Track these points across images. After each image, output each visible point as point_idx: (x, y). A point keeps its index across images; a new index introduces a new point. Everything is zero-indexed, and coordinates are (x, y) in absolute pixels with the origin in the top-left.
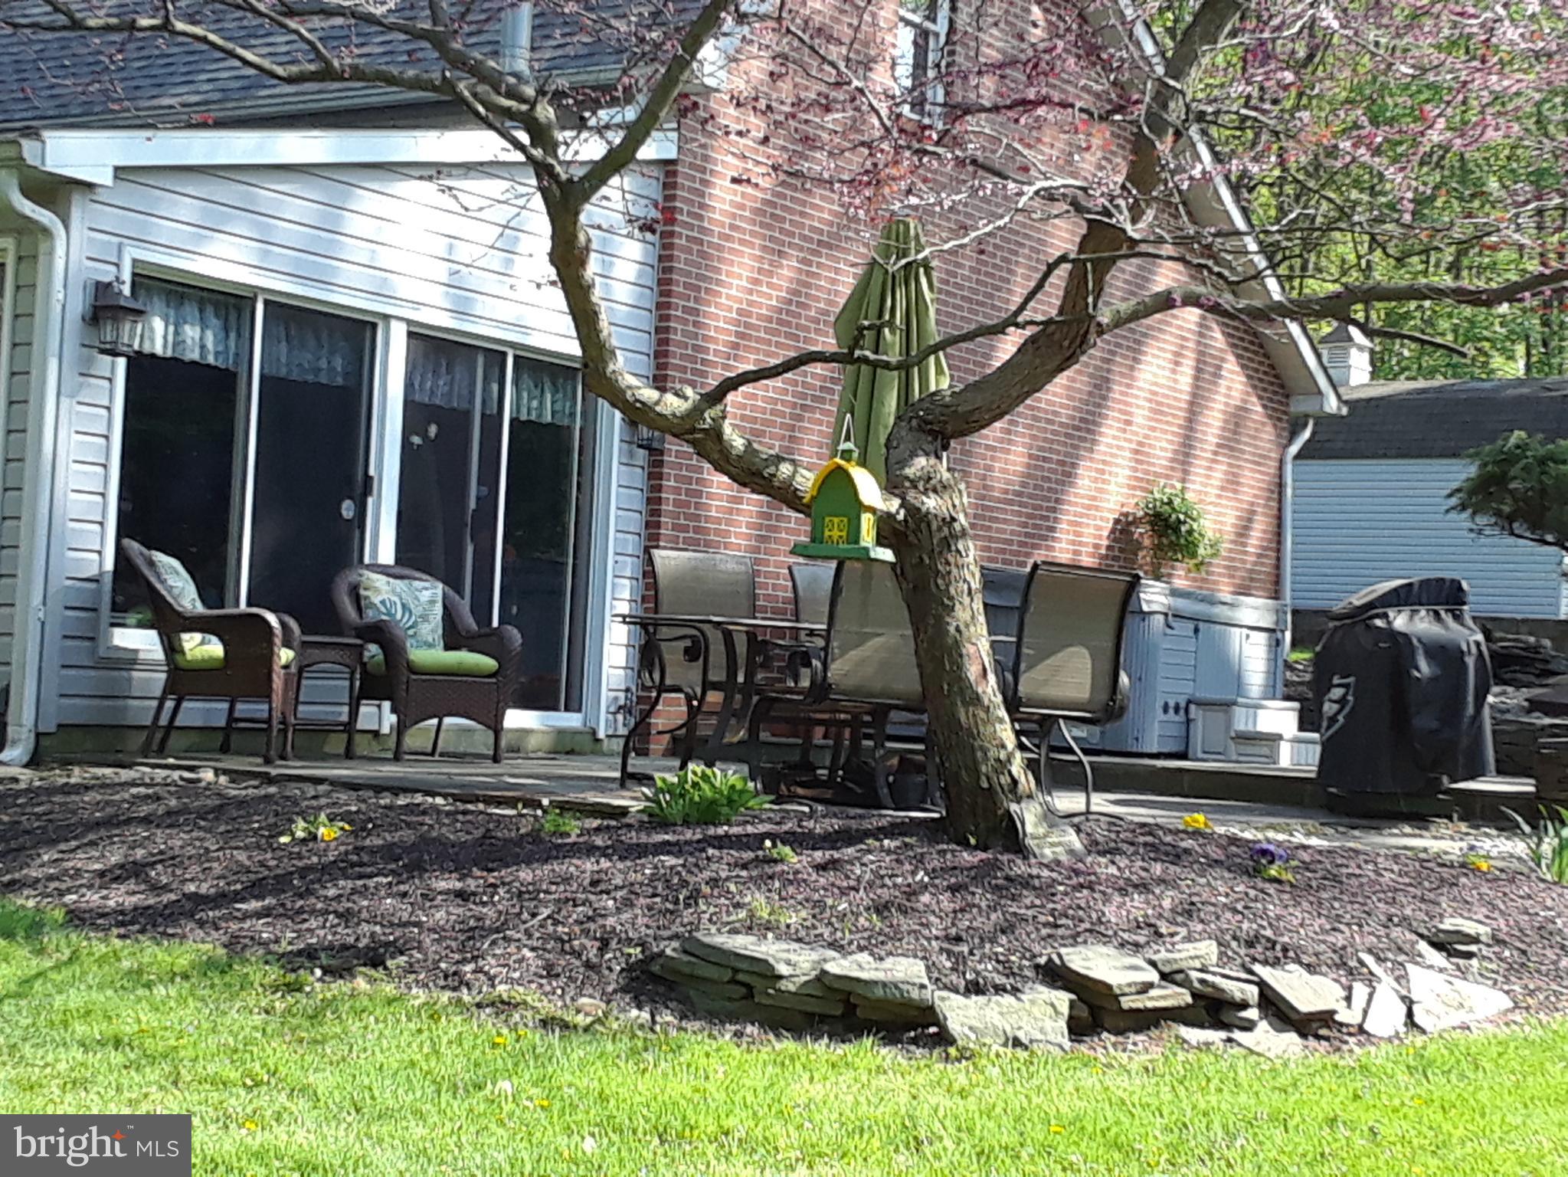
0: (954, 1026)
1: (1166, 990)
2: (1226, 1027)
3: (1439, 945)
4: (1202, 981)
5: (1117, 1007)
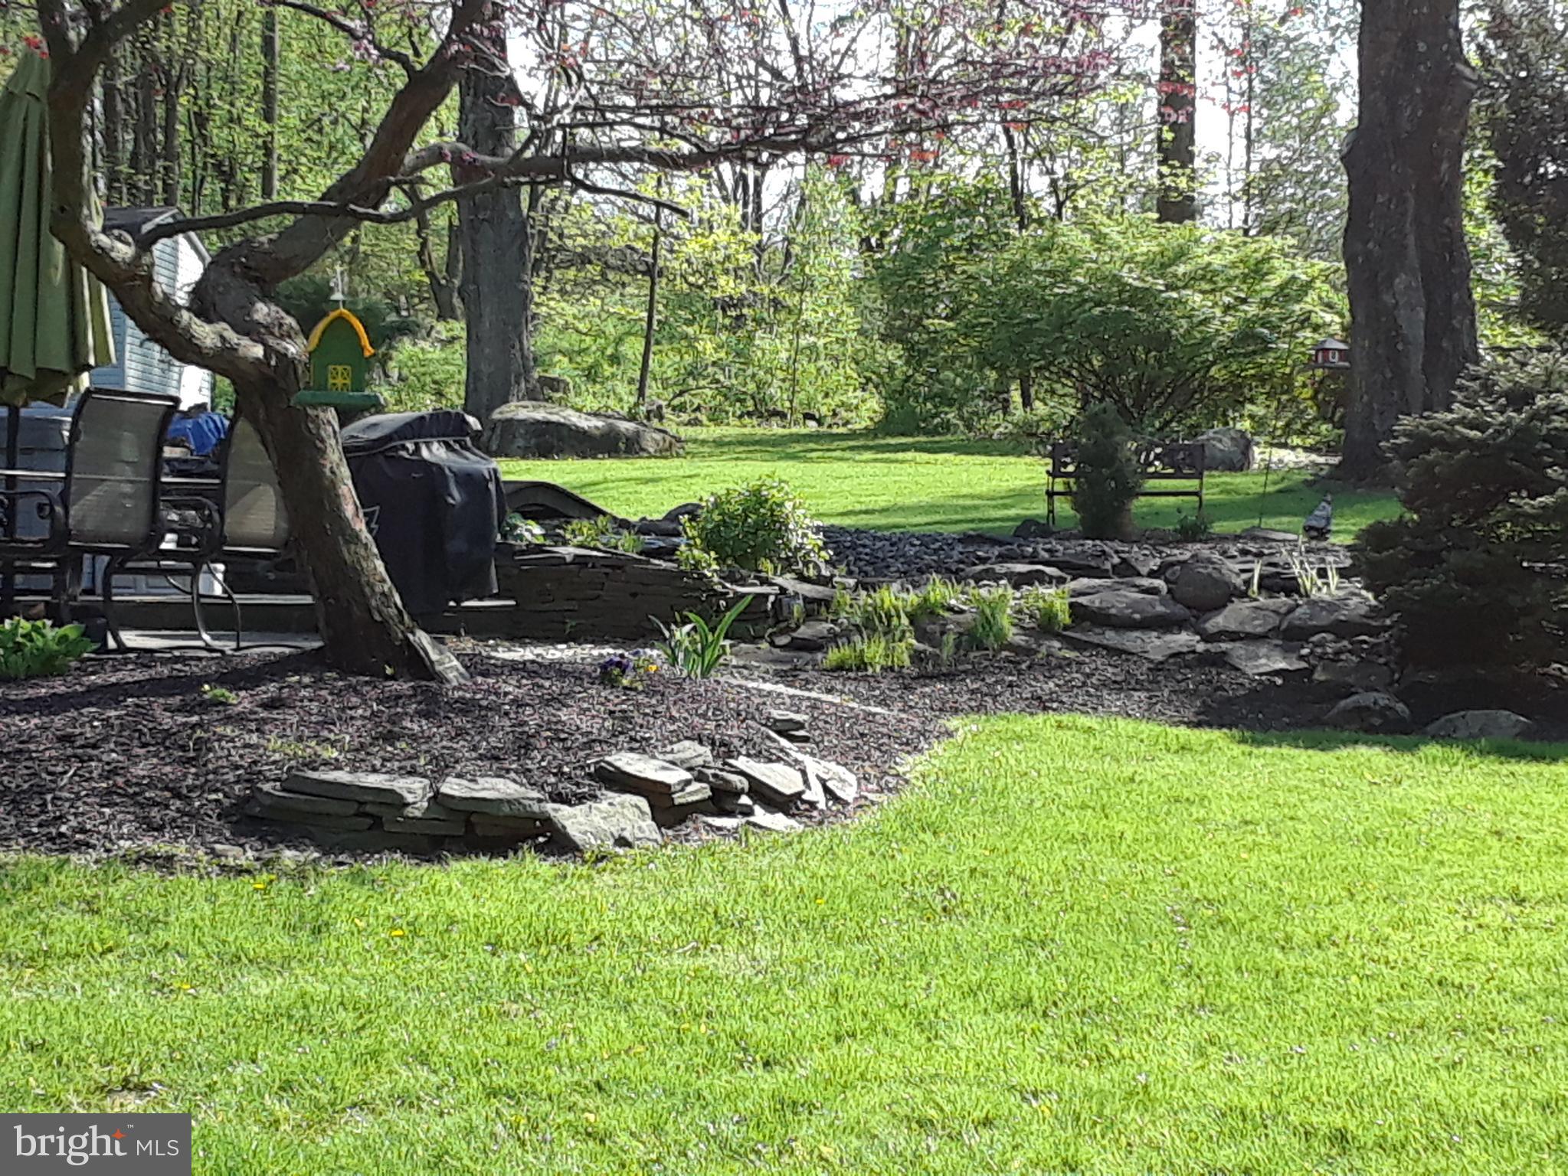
0: (573, 831)
1: (695, 786)
2: (730, 814)
3: (780, 733)
4: (715, 776)
5: (669, 804)
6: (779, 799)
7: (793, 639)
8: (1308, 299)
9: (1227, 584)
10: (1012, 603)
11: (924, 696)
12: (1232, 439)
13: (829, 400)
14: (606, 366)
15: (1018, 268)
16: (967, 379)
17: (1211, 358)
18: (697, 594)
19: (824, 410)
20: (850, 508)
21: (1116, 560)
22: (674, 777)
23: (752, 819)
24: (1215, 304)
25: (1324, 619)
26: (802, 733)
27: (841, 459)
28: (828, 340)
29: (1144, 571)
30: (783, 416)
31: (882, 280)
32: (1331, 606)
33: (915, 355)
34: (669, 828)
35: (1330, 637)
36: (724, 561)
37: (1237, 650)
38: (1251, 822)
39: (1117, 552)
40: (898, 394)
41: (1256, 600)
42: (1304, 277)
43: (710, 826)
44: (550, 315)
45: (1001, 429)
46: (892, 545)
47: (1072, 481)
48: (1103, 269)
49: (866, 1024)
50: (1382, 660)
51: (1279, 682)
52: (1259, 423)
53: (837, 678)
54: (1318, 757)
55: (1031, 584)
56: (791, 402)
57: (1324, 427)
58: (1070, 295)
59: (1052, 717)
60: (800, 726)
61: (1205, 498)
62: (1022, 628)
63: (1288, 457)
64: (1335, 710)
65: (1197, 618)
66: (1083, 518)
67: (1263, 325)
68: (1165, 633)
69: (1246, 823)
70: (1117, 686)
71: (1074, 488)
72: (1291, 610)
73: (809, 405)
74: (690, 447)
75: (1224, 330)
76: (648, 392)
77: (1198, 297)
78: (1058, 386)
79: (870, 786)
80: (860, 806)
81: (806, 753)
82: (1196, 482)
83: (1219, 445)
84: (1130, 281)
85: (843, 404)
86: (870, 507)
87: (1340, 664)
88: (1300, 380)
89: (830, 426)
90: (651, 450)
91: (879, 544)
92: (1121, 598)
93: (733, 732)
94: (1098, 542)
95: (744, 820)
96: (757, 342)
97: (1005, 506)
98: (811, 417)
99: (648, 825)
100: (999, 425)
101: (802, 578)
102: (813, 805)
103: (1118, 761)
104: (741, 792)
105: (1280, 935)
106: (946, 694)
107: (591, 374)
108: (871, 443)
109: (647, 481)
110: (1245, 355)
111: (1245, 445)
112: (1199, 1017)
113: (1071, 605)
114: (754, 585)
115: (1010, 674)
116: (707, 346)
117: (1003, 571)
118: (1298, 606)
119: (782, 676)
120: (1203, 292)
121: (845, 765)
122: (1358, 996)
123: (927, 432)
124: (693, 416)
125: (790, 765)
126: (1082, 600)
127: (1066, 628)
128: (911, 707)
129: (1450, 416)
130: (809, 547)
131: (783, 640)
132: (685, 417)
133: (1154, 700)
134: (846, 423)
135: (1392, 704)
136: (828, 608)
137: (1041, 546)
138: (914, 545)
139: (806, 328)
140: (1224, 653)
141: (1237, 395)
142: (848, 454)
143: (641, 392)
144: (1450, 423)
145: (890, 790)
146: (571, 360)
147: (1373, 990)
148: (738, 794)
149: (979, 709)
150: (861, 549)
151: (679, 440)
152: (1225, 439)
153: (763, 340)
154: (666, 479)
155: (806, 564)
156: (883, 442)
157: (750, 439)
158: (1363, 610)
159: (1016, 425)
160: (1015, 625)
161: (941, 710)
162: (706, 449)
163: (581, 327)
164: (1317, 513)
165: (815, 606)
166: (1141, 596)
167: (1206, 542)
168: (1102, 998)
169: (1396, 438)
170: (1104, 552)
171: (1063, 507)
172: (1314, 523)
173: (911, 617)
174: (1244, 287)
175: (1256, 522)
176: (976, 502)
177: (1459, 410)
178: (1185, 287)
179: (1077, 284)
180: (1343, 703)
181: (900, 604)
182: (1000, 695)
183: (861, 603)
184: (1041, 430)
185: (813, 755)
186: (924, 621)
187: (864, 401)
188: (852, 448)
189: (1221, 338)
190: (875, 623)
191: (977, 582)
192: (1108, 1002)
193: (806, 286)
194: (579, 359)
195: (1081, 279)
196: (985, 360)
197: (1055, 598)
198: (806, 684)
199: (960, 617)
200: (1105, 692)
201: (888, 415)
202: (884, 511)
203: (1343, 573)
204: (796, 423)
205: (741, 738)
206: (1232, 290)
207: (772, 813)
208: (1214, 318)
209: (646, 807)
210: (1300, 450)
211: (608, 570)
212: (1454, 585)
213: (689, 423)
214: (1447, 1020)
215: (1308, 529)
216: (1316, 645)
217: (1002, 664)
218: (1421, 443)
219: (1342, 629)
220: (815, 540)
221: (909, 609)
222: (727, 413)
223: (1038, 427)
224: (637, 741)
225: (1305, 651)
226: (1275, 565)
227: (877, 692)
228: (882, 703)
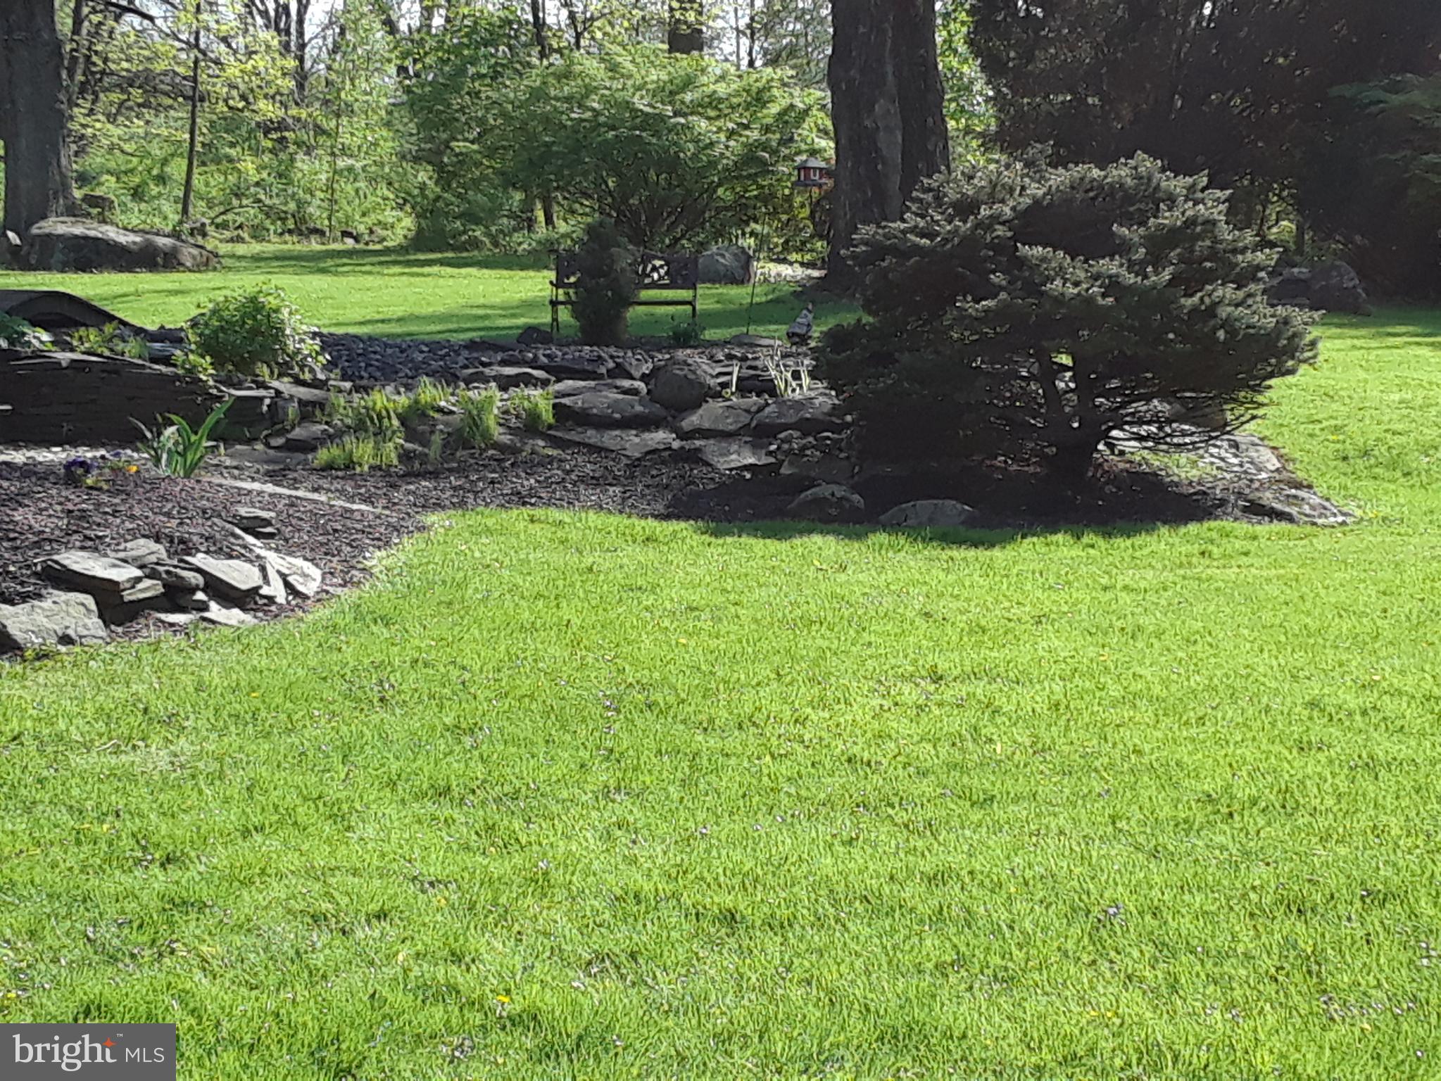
0: (14, 630)
1: (147, 583)
2: (183, 610)
3: (246, 530)
4: (168, 572)
5: (118, 602)
6: (233, 594)
7: (288, 440)
8: (805, 126)
9: (702, 385)
10: (500, 404)
11: (409, 492)
12: (735, 255)
13: (365, 219)
14: (152, 186)
15: (538, 94)
16: (492, 198)
17: (716, 179)
18: (194, 397)
19: (362, 228)
20: (368, 318)
21: (611, 365)
22: (122, 574)
23: (206, 614)
24: (720, 129)
25: (791, 417)
26: (269, 530)
27: (370, 273)
28: (365, 162)
29: (637, 374)
30: (321, 233)
31: (412, 105)
32: (799, 405)
33: (445, 177)
34: (119, 625)
35: (796, 434)
36: (223, 365)
37: (709, 447)
38: (696, 609)
39: (612, 357)
40: (428, 212)
41: (729, 400)
42: (801, 106)
43: (163, 622)
44: (95, 135)
45: (525, 246)
46: (402, 352)
47: (571, 291)
48: (617, 95)
49: (275, 818)
50: (843, 455)
51: (748, 476)
52: (762, 240)
53: (325, 477)
54: (773, 545)
55: (517, 386)
56: (330, 219)
57: (819, 244)
58: (585, 120)
59: (526, 511)
60: (267, 523)
61: (698, 307)
62: (509, 428)
63: (786, 270)
64: (796, 502)
65: (674, 417)
66: (581, 327)
67: (763, 150)
68: (643, 431)
69: (692, 609)
70: (596, 482)
71: (573, 298)
72: (761, 409)
73: (347, 223)
74: (227, 262)
75: (728, 154)
76: (191, 209)
77: (704, 124)
78: (577, 206)
79: (335, 580)
80: (319, 600)
81: (271, 549)
82: (691, 292)
83: (722, 260)
84: (641, 107)
85: (380, 222)
86: (387, 317)
87: (805, 459)
88: (798, 200)
89: (367, 244)
90: (188, 264)
91: (389, 351)
92: (603, 398)
93: (194, 530)
94: (595, 348)
95: (198, 616)
96: (299, 164)
97: (514, 316)
98: (349, 235)
99: (94, 624)
100: (523, 242)
101: (299, 382)
102: (271, 600)
103: (581, 553)
104: (197, 588)
105: (704, 717)
106: (430, 491)
107: (137, 194)
108: (401, 258)
109: (176, 293)
110: (749, 176)
111: (746, 260)
112: (613, 801)
113: (555, 406)
114: (250, 388)
115: (494, 471)
116: (249, 166)
117: (493, 373)
118: (768, 405)
119: (272, 476)
120: (709, 118)
121: (312, 560)
122: (769, 775)
123: (454, 248)
124: (236, 233)
125: (251, 561)
126: (566, 401)
127: (550, 427)
128: (395, 504)
129: (903, 226)
130: (306, 352)
131: (279, 441)
132: (227, 234)
133: (628, 494)
134: (383, 240)
135: (848, 495)
136: (322, 410)
137: (541, 352)
138: (422, 352)
139: (345, 151)
140: (698, 450)
141: (743, 214)
142: (377, 269)
143: (185, 211)
144: (904, 232)
145: (353, 583)
146: (118, 178)
147: (784, 769)
148: (194, 590)
149: (462, 504)
150: (372, 356)
151: (217, 256)
152: (727, 255)
153: (303, 163)
154: (196, 291)
155: (302, 368)
156: (412, 257)
157: (288, 254)
158: (827, 409)
159: (539, 242)
160: (501, 425)
161: (423, 506)
162: (244, 264)
163: (127, 147)
164: (799, 320)
165: (310, 408)
166: (621, 396)
167: (695, 347)
168: (518, 784)
169: (856, 246)
170: (600, 357)
171: (564, 315)
172: (798, 330)
173: (403, 419)
174: (747, 114)
175: (745, 330)
176: (489, 312)
177: (911, 219)
178: (692, 114)
179: (594, 110)
180: (802, 496)
181: (391, 406)
182: (481, 492)
183: (355, 405)
184: (562, 247)
185: (277, 550)
186: (414, 422)
187: (399, 220)
188: (381, 263)
189: (725, 161)
190: (367, 425)
191: (467, 385)
192: (524, 789)
193: (342, 111)
194: (125, 179)
195: (595, 105)
196: (510, 182)
197: (540, 400)
198: (295, 484)
199: (450, 418)
200: (582, 487)
201: (420, 231)
202: (399, 320)
203: (813, 375)
204: (335, 240)
205: (202, 536)
206: (735, 116)
207: (227, 608)
208: (718, 142)
209: (93, 607)
210: (796, 265)
211: (104, 375)
212: (906, 385)
213: (232, 240)
214: (851, 797)
215: (790, 335)
216: (783, 441)
217: (486, 462)
218: (878, 250)
219: (808, 426)
220: (313, 345)
221: (400, 411)
222: (268, 230)
223: (559, 244)
224: (91, 539)
225: (773, 447)
226: (755, 368)
227: (363, 491)
228: (367, 500)
